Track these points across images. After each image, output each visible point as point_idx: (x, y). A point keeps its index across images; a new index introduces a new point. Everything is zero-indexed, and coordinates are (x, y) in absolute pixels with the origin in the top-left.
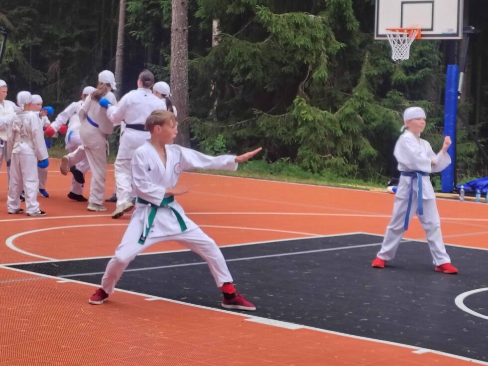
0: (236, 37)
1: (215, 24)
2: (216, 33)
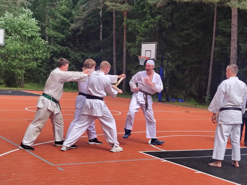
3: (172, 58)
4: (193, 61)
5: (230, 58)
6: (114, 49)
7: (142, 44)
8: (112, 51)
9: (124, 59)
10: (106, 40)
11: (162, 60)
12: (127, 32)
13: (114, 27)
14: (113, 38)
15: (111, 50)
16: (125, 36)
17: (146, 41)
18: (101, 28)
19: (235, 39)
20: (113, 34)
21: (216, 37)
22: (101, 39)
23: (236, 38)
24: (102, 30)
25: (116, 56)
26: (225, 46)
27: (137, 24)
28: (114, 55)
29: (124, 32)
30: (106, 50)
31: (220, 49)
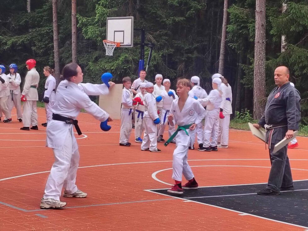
0: (297, 46)
1: (283, 38)
2: (283, 43)
3: (156, 43)
4: (190, 47)
5: (253, 43)
6: (55, 28)
7: (108, 20)
9: (73, 46)
10: (38, 13)
11: (142, 47)
15: (49, 30)
16: (73, 6)
17: (114, 15)
19: (263, 11)
20: (52, 3)
21: (228, 8)
22: (29, 11)
25: (58, 39)
26: (244, 22)
28: (54, 39)
30: (40, 30)
31: (237, 26)
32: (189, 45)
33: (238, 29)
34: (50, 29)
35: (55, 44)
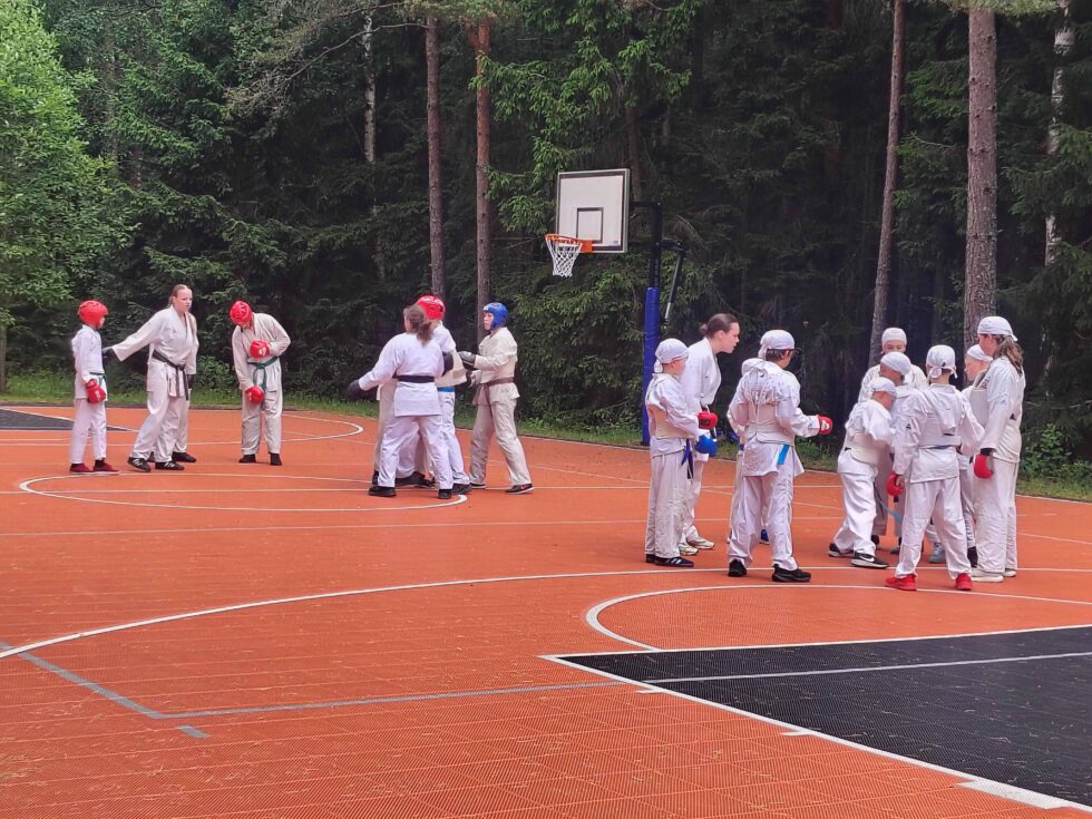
0: (1084, 247)
1: (1050, 224)
2: (1052, 241)
3: (700, 240)
4: (796, 251)
5: (965, 236)
6: (434, 205)
7: (563, 180)
8: (423, 211)
9: (481, 250)
10: (392, 163)
11: (656, 253)
12: (491, 125)
13: (432, 101)
14: (427, 150)
15: (420, 209)
16: (481, 141)
17: (582, 165)
18: (368, 107)
19: (988, 148)
20: (426, 134)
21: (899, 142)
22: (371, 157)
23: (990, 146)
24: (375, 115)
25: (442, 234)
26: (941, 182)
27: (539, 84)
28: (432, 233)
29: (479, 124)
30: (395, 209)
31: (922, 194)
32: (792, 246)
33: (924, 201)
34: (423, 206)
35: (435, 248)
